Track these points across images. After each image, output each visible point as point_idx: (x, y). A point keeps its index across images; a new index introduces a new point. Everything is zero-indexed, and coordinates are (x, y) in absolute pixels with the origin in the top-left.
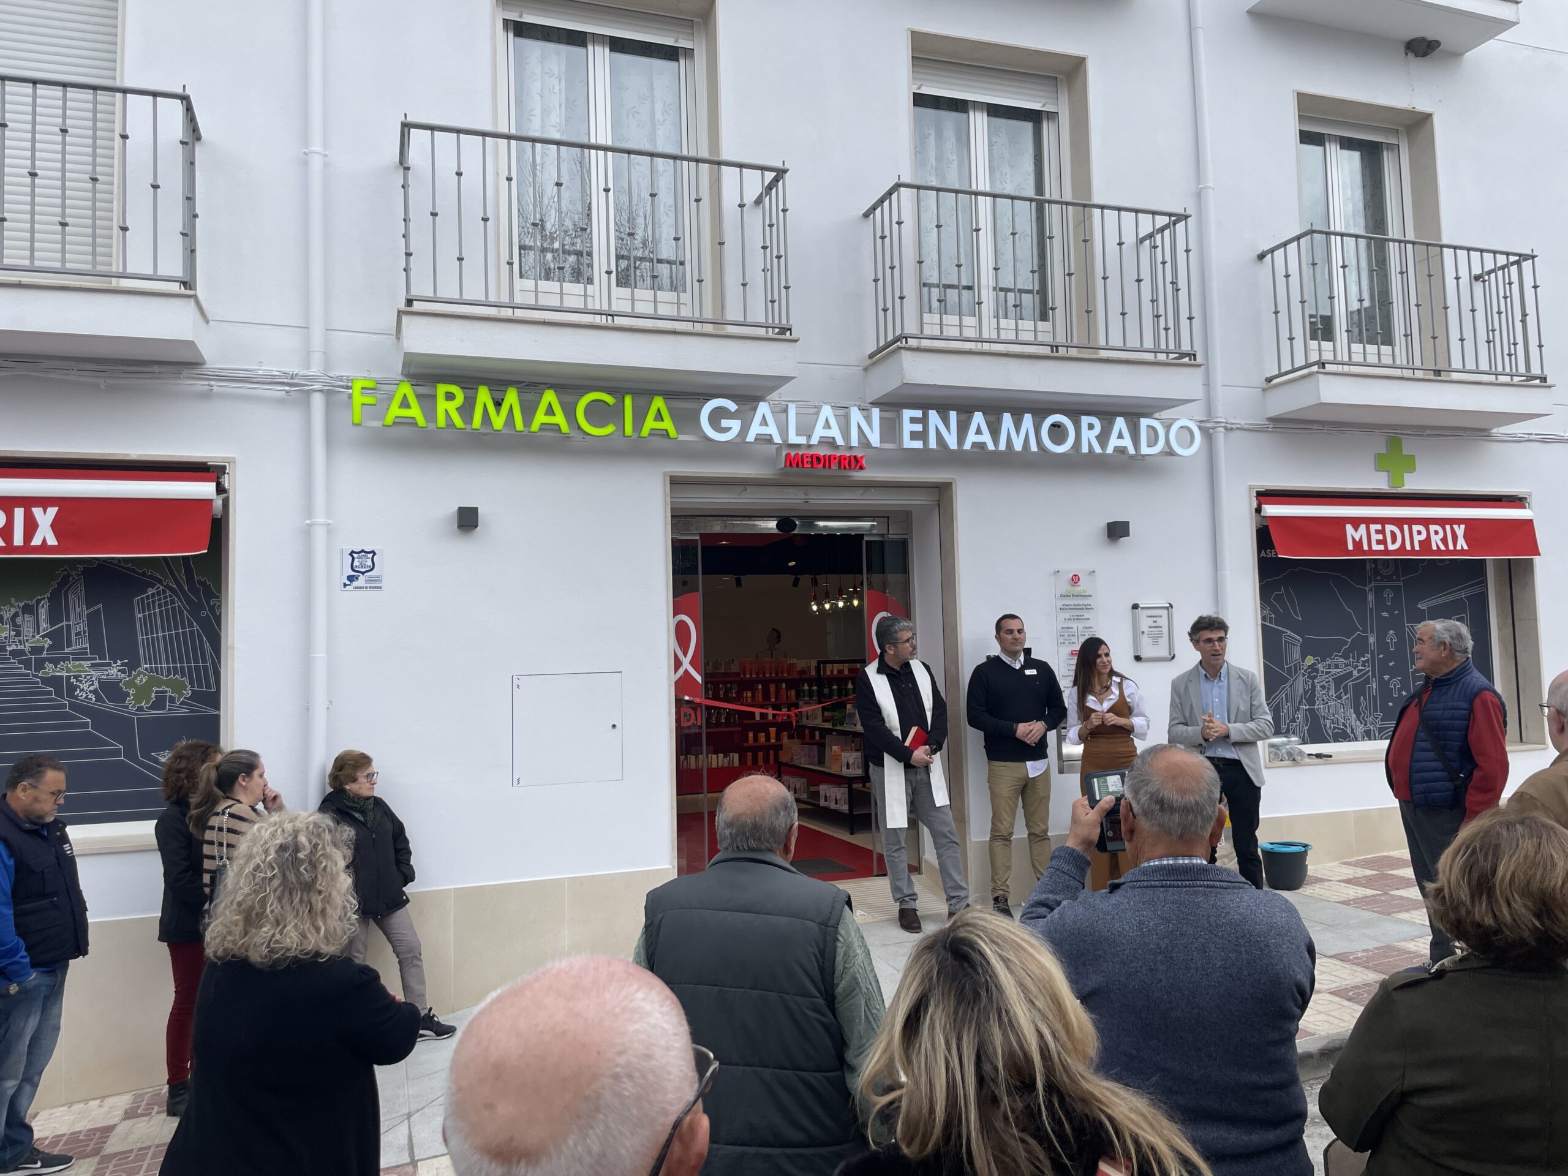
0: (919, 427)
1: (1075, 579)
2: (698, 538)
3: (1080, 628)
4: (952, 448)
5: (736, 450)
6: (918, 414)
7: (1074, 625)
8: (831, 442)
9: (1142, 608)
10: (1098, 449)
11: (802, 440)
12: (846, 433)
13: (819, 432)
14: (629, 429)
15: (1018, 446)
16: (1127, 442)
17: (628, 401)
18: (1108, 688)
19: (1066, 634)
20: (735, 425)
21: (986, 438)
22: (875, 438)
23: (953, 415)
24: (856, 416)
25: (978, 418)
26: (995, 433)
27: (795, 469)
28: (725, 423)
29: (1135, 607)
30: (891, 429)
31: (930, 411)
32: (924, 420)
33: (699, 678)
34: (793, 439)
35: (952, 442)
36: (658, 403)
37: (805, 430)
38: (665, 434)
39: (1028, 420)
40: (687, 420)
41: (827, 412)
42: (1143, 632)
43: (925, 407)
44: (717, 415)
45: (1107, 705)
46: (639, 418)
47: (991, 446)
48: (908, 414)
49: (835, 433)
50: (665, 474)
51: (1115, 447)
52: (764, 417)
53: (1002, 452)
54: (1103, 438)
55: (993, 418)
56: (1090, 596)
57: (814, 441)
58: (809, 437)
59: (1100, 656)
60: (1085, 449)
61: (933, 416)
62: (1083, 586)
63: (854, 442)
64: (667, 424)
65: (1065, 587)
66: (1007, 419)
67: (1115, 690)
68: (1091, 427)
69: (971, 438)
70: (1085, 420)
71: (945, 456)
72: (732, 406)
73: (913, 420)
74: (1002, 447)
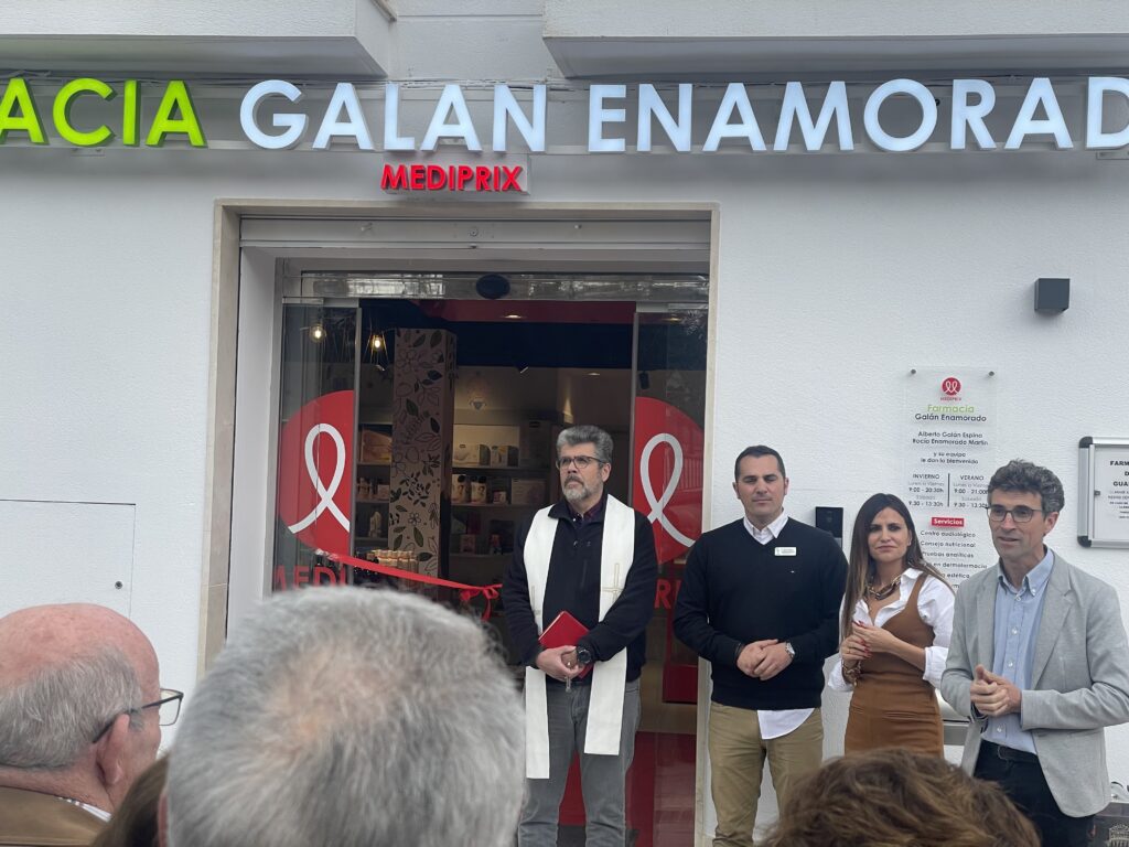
0: (618, 115)
1: (951, 387)
2: (356, 305)
3: (955, 478)
5: (296, 162)
6: (618, 91)
7: (942, 471)
8: (457, 145)
9: (1097, 446)
11: (406, 144)
12: (485, 132)
14: (128, 134)
15: (814, 139)
17: (130, 90)
18: (894, 588)
19: (921, 487)
20: (296, 123)
21: (750, 129)
22: (535, 138)
23: (686, 92)
24: (504, 99)
25: (736, 94)
26: (768, 123)
28: (279, 119)
29: (1085, 443)
30: (568, 122)
31: (643, 87)
34: (394, 141)
36: (176, 91)
38: (183, 137)
39: (837, 94)
40: (216, 116)
41: (452, 94)
42: (1097, 493)
46: (145, 115)
47: (758, 143)
48: (599, 92)
49: (465, 129)
50: (216, 201)
52: (344, 106)
54: (1000, 121)
56: (981, 419)
57: (429, 143)
60: (958, 140)
62: (969, 399)
63: (499, 143)
64: (188, 124)
68: (974, 99)
69: (721, 129)
72: (291, 91)
73: (608, 103)
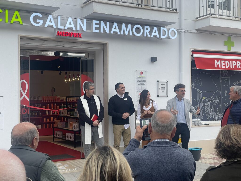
0: (98, 26)
1: (142, 73)
2: (29, 56)
3: (143, 87)
4: (107, 33)
5: (41, 29)
6: (98, 22)
7: (141, 86)
8: (71, 29)
9: (160, 82)
10: (149, 35)
11: (62, 28)
12: (76, 26)
13: (68, 25)
14: (7, 20)
15: (127, 33)
16: (157, 34)
17: (7, 12)
18: (149, 104)
19: (138, 89)
20: (41, 22)
21: (117, 30)
22: (85, 28)
23: (108, 23)
24: (79, 21)
25: (115, 24)
26: (120, 29)
27: (60, 36)
28: (38, 21)
29: (158, 81)
30: (89, 26)
31: (101, 21)
32: (99, 24)
33: (28, 100)
34: (60, 27)
35: (107, 31)
36: (17, 13)
37: (64, 24)
38: (19, 23)
39: (129, 26)
40: (26, 19)
41: (70, 19)
42: (160, 89)
43: (100, 20)
44: (35, 18)
45: (148, 109)
46: (10, 17)
47: (119, 33)
48: (95, 22)
49: (72, 26)
50: (18, 35)
51: (154, 35)
52: (50, 19)
53: (122, 35)
54: (150, 33)
55: (119, 25)
56: (145, 78)
57: (66, 28)
58: (65, 27)
59: (148, 95)
60: (145, 35)
61: (102, 23)
62: (144, 75)
63: (78, 29)
64: (19, 20)
65: (139, 75)
66: (124, 26)
67: (151, 104)
68: (147, 29)
69: (113, 30)
70: (146, 27)
71: (105, 35)
72: (40, 15)
73: (96, 24)
74: (122, 33)
